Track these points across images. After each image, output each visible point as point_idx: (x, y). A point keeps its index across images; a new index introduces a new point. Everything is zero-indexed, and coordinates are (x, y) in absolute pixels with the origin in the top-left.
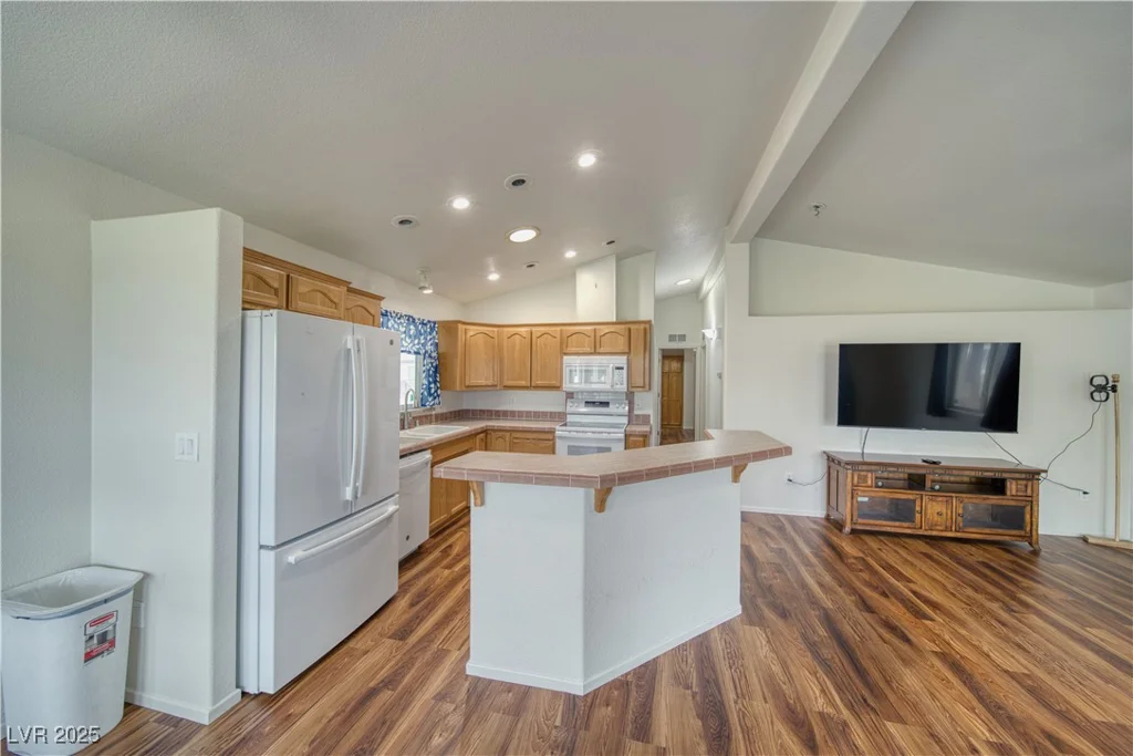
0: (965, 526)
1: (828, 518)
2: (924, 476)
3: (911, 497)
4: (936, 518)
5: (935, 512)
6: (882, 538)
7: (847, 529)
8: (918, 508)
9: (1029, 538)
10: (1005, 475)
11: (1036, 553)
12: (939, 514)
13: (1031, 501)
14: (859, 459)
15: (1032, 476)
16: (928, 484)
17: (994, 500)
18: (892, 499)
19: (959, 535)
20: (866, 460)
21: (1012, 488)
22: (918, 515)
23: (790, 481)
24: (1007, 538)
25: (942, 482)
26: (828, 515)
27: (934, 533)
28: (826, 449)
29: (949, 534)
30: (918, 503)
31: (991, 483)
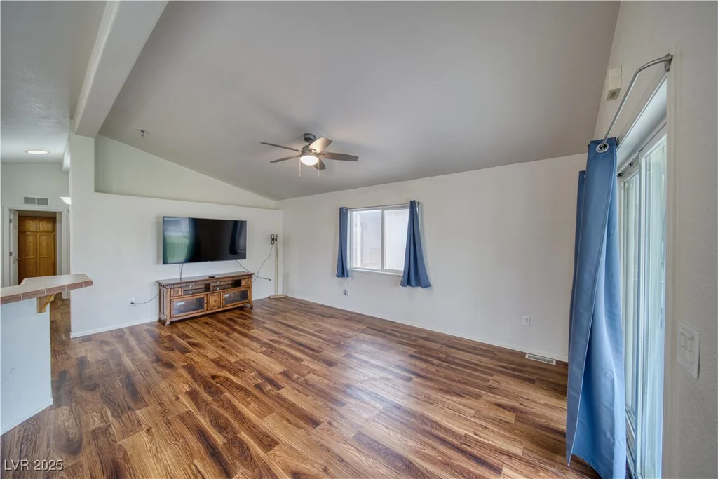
0: (226, 304)
1: (160, 320)
2: (210, 284)
3: (202, 296)
4: (214, 304)
5: (213, 301)
6: (187, 322)
7: (168, 323)
8: (205, 301)
9: (249, 302)
10: (241, 278)
11: (251, 308)
12: (215, 301)
13: (249, 287)
14: (179, 281)
15: (250, 276)
16: (212, 288)
17: (237, 290)
18: (196, 299)
19: (224, 309)
20: (183, 281)
21: (243, 283)
22: (205, 305)
23: (132, 303)
24: (242, 305)
25: (220, 285)
26: (160, 318)
27: (213, 311)
28: (157, 279)
29: (219, 310)
30: (205, 298)
31: (237, 283)
